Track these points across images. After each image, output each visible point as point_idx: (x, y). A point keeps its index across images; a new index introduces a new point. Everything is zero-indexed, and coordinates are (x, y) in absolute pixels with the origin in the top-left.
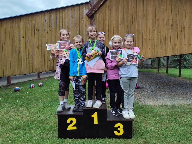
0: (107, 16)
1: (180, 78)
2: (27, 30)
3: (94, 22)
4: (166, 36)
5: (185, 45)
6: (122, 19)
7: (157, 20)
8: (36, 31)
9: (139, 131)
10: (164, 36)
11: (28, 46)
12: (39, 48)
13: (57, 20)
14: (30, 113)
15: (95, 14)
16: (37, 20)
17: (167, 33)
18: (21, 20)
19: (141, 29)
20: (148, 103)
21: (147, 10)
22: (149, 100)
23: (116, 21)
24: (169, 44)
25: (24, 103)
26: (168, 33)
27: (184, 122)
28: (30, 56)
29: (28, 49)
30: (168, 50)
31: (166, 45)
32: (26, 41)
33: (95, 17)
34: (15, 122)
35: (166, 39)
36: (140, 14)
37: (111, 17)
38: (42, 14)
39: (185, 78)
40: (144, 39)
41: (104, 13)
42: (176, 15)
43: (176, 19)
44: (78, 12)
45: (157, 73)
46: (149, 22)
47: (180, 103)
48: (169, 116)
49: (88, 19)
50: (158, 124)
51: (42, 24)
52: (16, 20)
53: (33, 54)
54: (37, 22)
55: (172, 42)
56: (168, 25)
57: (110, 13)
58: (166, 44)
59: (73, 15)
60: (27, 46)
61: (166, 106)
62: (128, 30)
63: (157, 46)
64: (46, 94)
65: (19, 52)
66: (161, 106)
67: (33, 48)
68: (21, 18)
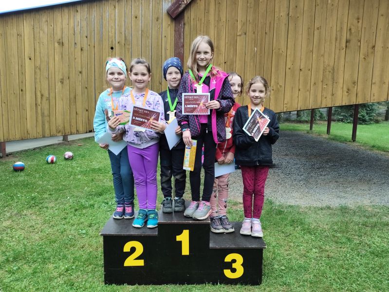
0: (212, 18)
1: (355, 144)
2: (38, 44)
3: (182, 30)
4: (336, 63)
5: (375, 83)
6: (244, 24)
7: (318, 29)
8: (56, 45)
9: (276, 266)
10: (332, 64)
11: (40, 78)
12: (65, 82)
13: (104, 23)
14: (45, 222)
15: (185, 13)
16: (60, 21)
17: (336, 57)
18: (25, 21)
19: (283, 48)
20: (292, 202)
21: (296, 7)
22: (294, 195)
23: (230, 28)
24: (341, 81)
25: (33, 199)
26: (339, 58)
27: (368, 245)
28: (44, 99)
29: (41, 84)
30: (339, 93)
31: (335, 83)
32: (36, 67)
33: (186, 18)
34: (12, 244)
35: (335, 69)
36: (281, 14)
37: (219, 20)
38: (71, 9)
39: (365, 144)
40: (290, 69)
41: (205, 9)
42: (358, 19)
43: (358, 27)
44: (149, 6)
45: (308, 133)
46: (300, 33)
47: (358, 202)
48: (336, 231)
49: (172, 21)
50: (314, 250)
51: (71, 32)
52: (12, 19)
53: (51, 94)
54: (59, 25)
55: (347, 76)
56: (341, 39)
57: (219, 11)
58: (334, 81)
59: (139, 11)
60: (38, 77)
61: (329, 208)
62: (256, 49)
63: (315, 83)
64: (79, 177)
65: (22, 90)
66: (319, 210)
67: (50, 81)
68: (24, 15)
